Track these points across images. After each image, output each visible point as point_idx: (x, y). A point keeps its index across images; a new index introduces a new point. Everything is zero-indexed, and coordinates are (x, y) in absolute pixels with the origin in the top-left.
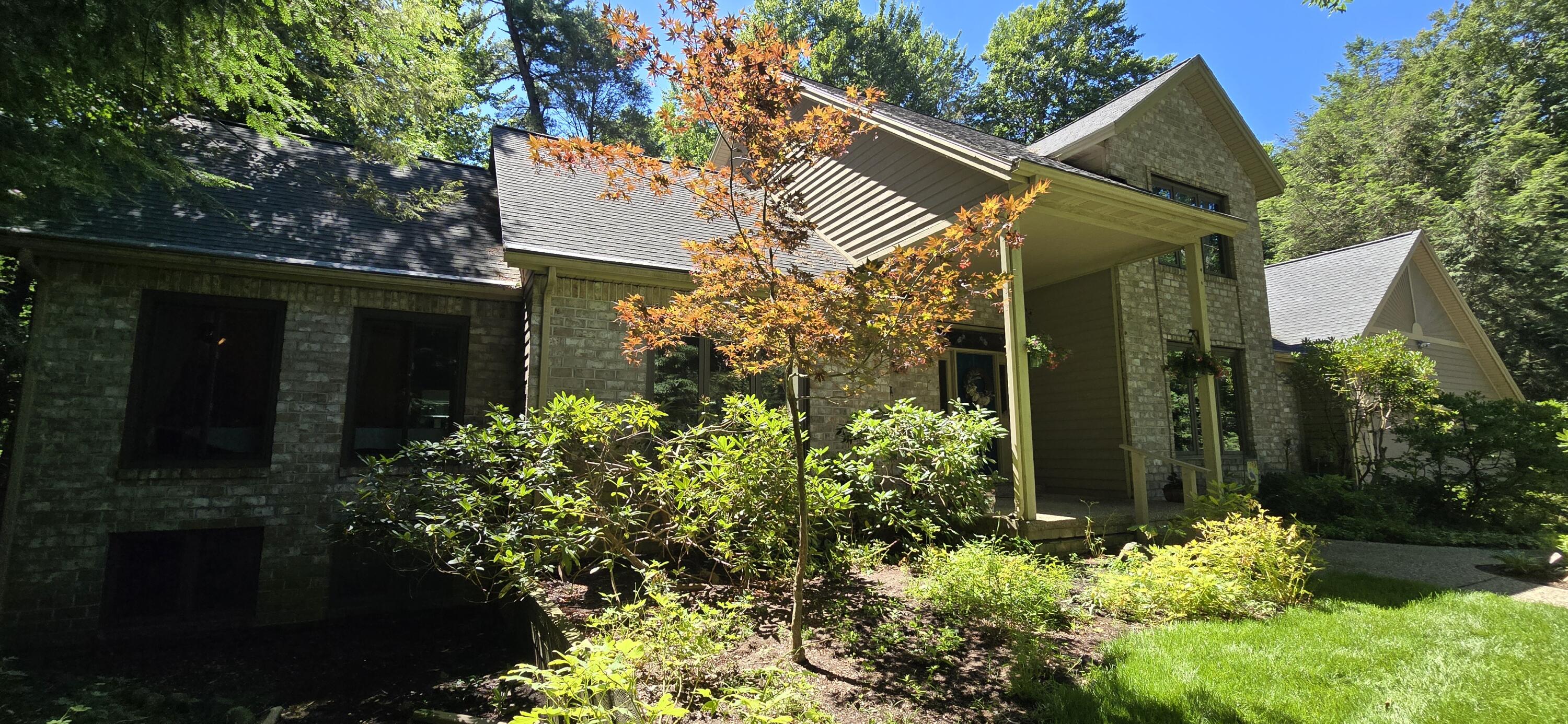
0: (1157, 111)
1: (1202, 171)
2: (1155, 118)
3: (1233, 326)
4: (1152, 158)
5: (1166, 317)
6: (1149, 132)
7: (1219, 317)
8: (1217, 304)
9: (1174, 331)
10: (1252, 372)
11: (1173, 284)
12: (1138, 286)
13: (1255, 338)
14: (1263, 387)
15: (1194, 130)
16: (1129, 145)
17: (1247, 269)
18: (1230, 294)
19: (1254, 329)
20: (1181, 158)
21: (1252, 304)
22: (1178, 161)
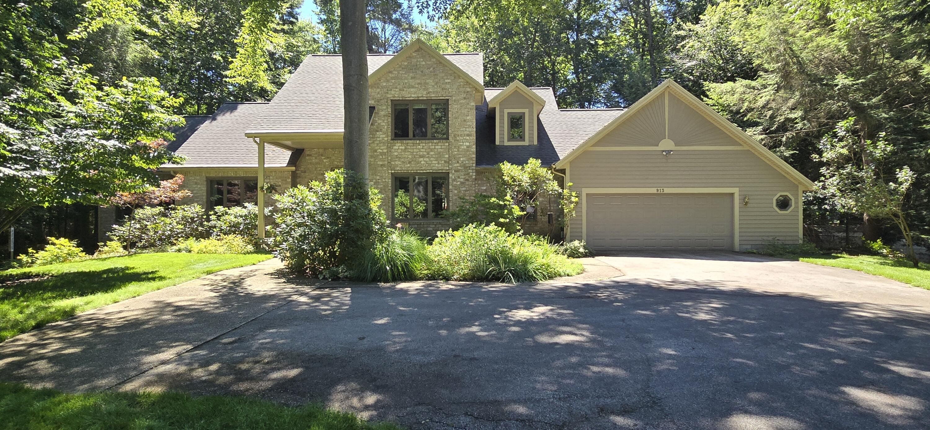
0: (401, 69)
1: (431, 90)
2: (399, 73)
3: (443, 162)
4: (393, 92)
5: (393, 163)
6: (393, 81)
7: (432, 159)
8: (432, 153)
9: (398, 168)
10: (455, 183)
11: (400, 148)
12: (376, 152)
13: (461, 166)
14: (463, 189)
15: (427, 71)
16: (378, 90)
17: (459, 133)
18: (443, 147)
19: (460, 162)
20: (416, 88)
21: (460, 150)
22: (412, 90)
